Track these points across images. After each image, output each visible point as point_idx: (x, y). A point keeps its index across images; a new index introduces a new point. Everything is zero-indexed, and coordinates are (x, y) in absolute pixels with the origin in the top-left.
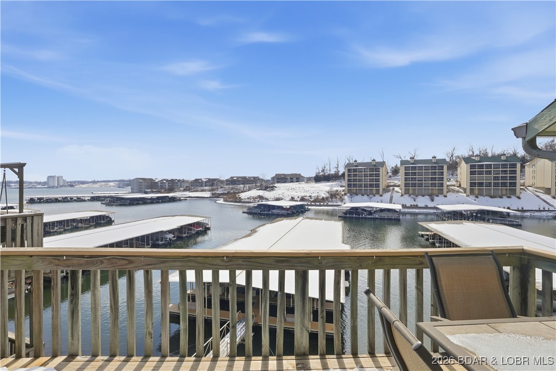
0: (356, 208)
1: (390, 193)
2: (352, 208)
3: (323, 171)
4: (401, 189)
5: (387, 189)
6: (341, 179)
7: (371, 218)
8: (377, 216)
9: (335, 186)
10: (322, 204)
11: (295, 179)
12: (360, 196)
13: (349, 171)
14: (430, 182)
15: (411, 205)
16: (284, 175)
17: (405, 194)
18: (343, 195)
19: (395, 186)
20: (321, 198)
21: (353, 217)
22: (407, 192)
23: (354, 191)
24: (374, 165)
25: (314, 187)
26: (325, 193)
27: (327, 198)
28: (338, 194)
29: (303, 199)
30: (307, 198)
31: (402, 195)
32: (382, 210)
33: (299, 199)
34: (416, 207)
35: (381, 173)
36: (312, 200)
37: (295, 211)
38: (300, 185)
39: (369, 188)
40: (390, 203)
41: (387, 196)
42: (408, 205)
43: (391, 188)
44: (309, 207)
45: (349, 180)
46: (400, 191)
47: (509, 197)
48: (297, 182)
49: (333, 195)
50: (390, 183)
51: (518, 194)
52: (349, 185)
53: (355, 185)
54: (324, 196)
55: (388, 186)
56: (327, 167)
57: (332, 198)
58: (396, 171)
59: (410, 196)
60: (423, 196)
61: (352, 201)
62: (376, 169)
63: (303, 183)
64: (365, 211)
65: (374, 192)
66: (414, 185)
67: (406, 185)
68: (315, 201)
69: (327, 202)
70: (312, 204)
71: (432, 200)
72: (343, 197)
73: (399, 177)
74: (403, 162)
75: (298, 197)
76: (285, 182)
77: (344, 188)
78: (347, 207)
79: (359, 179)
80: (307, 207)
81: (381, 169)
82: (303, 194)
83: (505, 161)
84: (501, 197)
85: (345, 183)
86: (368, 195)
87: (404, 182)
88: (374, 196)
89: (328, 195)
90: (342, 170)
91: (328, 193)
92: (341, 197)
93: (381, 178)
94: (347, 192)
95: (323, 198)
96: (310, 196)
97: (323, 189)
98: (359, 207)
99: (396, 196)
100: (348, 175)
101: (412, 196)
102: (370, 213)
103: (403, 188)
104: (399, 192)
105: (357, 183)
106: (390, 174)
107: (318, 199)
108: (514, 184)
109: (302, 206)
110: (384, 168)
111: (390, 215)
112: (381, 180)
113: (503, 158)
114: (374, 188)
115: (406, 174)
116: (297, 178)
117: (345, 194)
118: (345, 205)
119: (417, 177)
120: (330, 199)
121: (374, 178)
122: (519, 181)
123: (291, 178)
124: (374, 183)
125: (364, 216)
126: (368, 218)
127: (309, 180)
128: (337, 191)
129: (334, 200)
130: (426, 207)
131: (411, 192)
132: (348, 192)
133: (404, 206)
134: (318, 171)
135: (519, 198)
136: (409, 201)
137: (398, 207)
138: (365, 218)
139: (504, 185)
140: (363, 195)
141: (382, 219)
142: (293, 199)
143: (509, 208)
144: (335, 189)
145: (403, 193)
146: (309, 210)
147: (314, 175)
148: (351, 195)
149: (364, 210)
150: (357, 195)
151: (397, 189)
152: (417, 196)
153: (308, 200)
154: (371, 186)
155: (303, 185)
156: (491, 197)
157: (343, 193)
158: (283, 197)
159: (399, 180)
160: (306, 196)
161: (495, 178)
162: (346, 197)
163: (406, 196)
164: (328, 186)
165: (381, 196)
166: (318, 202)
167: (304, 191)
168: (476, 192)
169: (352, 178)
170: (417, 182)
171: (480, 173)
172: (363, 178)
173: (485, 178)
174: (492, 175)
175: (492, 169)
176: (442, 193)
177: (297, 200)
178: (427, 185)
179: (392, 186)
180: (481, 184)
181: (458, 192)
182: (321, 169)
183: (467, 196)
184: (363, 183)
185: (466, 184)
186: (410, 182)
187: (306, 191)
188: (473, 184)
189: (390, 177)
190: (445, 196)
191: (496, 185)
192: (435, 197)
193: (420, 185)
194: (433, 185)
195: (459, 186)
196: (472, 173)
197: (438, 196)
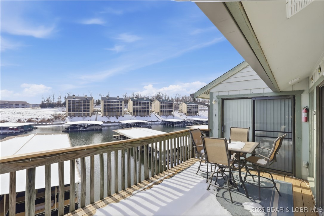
0: (76, 125)
1: (96, 115)
2: (73, 125)
3: (48, 100)
4: (102, 113)
5: (94, 113)
6: (62, 106)
7: (85, 130)
8: (89, 129)
9: (58, 111)
10: (47, 123)
11: (20, 105)
12: (77, 117)
13: (69, 101)
14: (116, 109)
15: (107, 122)
16: (8, 102)
17: (104, 115)
18: (64, 117)
19: (98, 111)
20: (47, 119)
21: (73, 131)
22: (105, 114)
23: (73, 114)
24: (86, 99)
25: (40, 112)
26: (50, 116)
27: (52, 119)
28: (61, 117)
29: (29, 121)
30: (34, 120)
31: (102, 116)
32: (92, 125)
33: (26, 121)
34: (110, 122)
35: (90, 103)
36: (38, 121)
37: (23, 130)
38: (26, 110)
39: (83, 112)
40: (96, 121)
41: (94, 117)
42: (106, 121)
43: (96, 112)
44: (37, 126)
45: (69, 107)
46: (101, 114)
47: (147, 116)
48: (22, 107)
49: (57, 117)
50: (96, 109)
51: (149, 115)
52: (69, 111)
53: (73, 111)
54: (50, 118)
55: (94, 111)
56: (52, 98)
57: (56, 119)
58: (98, 103)
59: (106, 116)
60: (113, 116)
61: (71, 121)
62: (87, 101)
63: (29, 108)
64: (82, 126)
65: (86, 115)
66: (108, 111)
67: (105, 111)
68: (41, 122)
69: (52, 122)
70: (39, 124)
71: (117, 119)
72: (65, 118)
73: (100, 106)
74: (103, 98)
76: (10, 108)
77: (65, 112)
78: (68, 125)
79: (76, 107)
80: (34, 126)
81: (90, 102)
82: (30, 117)
83: (146, 100)
84: (144, 116)
85: (66, 109)
86: (82, 117)
87: (103, 109)
88: (86, 117)
89: (52, 117)
90: (63, 101)
91: (53, 115)
92: (63, 119)
93: (90, 106)
94: (67, 115)
95: (49, 120)
96: (37, 118)
97: (49, 113)
98: (77, 124)
99: (99, 117)
100: (69, 104)
101: (107, 116)
102: (85, 127)
103: (103, 112)
104: (100, 115)
105: (75, 109)
106: (95, 104)
107: (44, 120)
108: (148, 111)
109: (30, 126)
110: (92, 101)
111: (96, 128)
112: (90, 108)
113: (145, 99)
114: (86, 112)
115: (105, 105)
116: (22, 105)
117: (66, 116)
118: (67, 124)
119: (110, 106)
120: (55, 120)
121: (86, 106)
122: (150, 109)
123: (16, 105)
124: (86, 109)
125: (80, 129)
126: (83, 130)
127: (34, 106)
128: (60, 114)
129: (57, 120)
130: (115, 122)
131: (107, 114)
132: (69, 115)
133: (104, 122)
134: (43, 100)
135: (150, 116)
136: (106, 119)
137: (100, 123)
138: (81, 131)
139: (145, 111)
140: (79, 117)
141: (92, 130)
142: (19, 121)
143: (147, 121)
144: (58, 113)
145: (103, 115)
146: (36, 128)
147: (40, 103)
148: (71, 117)
149: (80, 126)
150: (75, 117)
151: (99, 113)
152: (110, 116)
153: (36, 121)
154: (84, 111)
155: (29, 110)
156: (141, 116)
157: (65, 116)
158: (8, 120)
159: (101, 108)
160: (33, 119)
161: (142, 108)
162: (67, 118)
163: (105, 117)
164: (53, 111)
165: (90, 117)
166: (44, 122)
167: (30, 114)
168: (135, 114)
169: (71, 106)
170: (110, 109)
171: (137, 105)
172: (79, 106)
173: (139, 108)
174: (141, 107)
175: (141, 104)
176: (122, 115)
177: (24, 122)
178: (115, 111)
179: (96, 111)
180: (137, 111)
181: (128, 114)
182: (46, 99)
183: (132, 116)
184: (79, 109)
185: (131, 110)
186: (107, 109)
187: (32, 115)
188: (134, 111)
189: (95, 106)
190: (123, 116)
191: (143, 111)
192: (119, 117)
193: (112, 111)
194: (118, 111)
195: (129, 111)
196: (134, 105)
197: (120, 116)
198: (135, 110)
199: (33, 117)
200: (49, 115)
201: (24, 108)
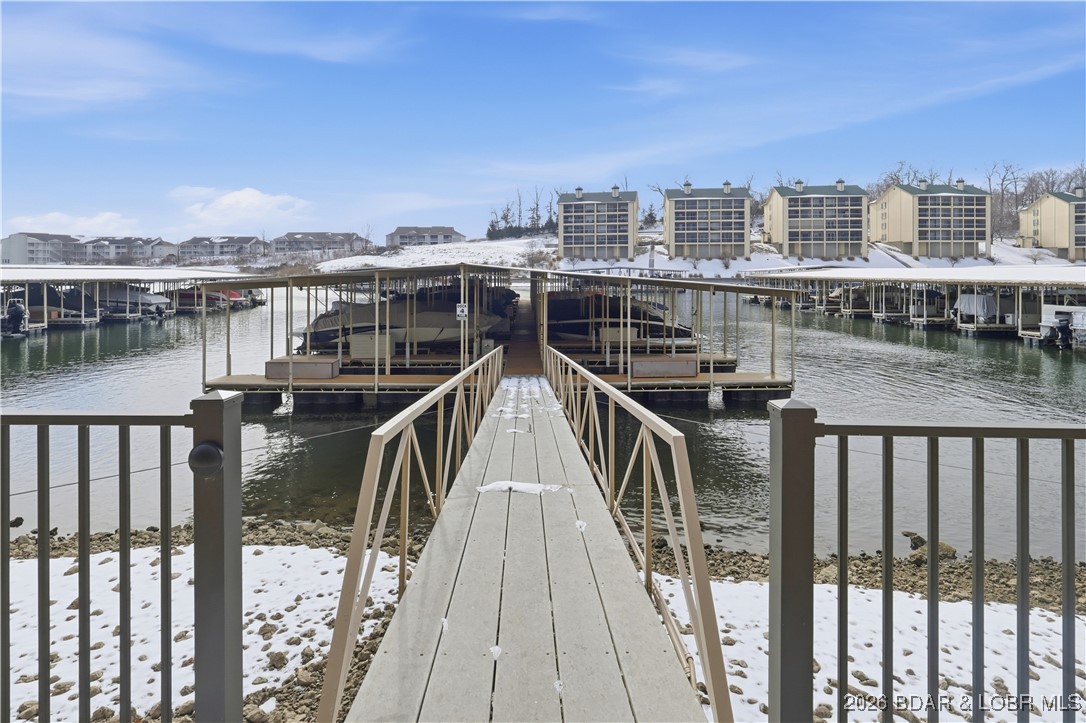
1: (648, 254)
3: (505, 218)
4: (668, 247)
5: (641, 247)
9: (536, 246)
12: (589, 261)
13: (567, 209)
14: (721, 231)
17: (676, 256)
18: (554, 260)
19: (654, 243)
22: (679, 252)
23: (578, 253)
24: (618, 198)
26: (517, 257)
28: (544, 259)
31: (671, 259)
35: (629, 214)
39: (606, 246)
41: (643, 260)
42: (685, 275)
43: (649, 247)
45: (567, 230)
46: (666, 252)
47: (851, 259)
50: (644, 237)
51: (863, 253)
52: (567, 245)
53: (579, 240)
54: (516, 262)
55: (642, 244)
56: (515, 210)
58: (651, 218)
59: (685, 259)
60: (710, 259)
62: (620, 206)
65: (617, 253)
66: (692, 238)
67: (678, 239)
71: (727, 267)
74: (671, 193)
77: (555, 249)
79: (586, 226)
81: (630, 207)
83: (844, 192)
85: (557, 240)
86: (606, 260)
87: (673, 234)
88: (619, 260)
89: (522, 260)
94: (561, 254)
97: (511, 250)
100: (565, 218)
101: (689, 259)
103: (672, 245)
104: (664, 254)
105: (584, 234)
108: (858, 235)
112: (630, 230)
113: (840, 187)
114: (618, 245)
115: (677, 215)
117: (559, 259)
119: (697, 220)
121: (618, 223)
122: (866, 230)
124: (618, 234)
128: (541, 253)
130: (719, 279)
131: (686, 251)
132: (565, 255)
134: (494, 218)
135: (866, 260)
136: (684, 268)
139: (843, 236)
140: (595, 259)
144: (536, 250)
145: (673, 255)
147: (488, 226)
148: (572, 260)
150: (582, 261)
151: (657, 248)
152: (698, 259)
154: (612, 240)
156: (824, 259)
157: (555, 256)
159: (663, 234)
161: (830, 225)
162: (561, 264)
163: (679, 260)
165: (631, 260)
168: (799, 250)
169: (573, 224)
170: (698, 232)
171: (805, 214)
172: (596, 224)
173: (812, 224)
174: (825, 219)
175: (824, 208)
176: (742, 255)
178: (715, 237)
179: (648, 244)
180: (806, 236)
181: (768, 251)
182: (500, 214)
183: (785, 258)
184: (595, 234)
185: (780, 235)
186: (685, 232)
188: (793, 236)
189: (642, 228)
190: (748, 259)
191: (831, 236)
192: (731, 261)
193: (704, 238)
194: (727, 237)
195: (769, 242)
196: (793, 214)
197: (735, 259)
198: (796, 234)
200: (511, 256)
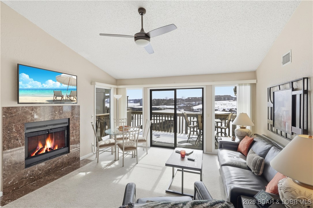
11: (226, 98)
16: (219, 96)
29: (231, 110)
30: (233, 110)
33: (229, 110)
38: (229, 102)
48: (228, 100)
63: (232, 101)
75: (228, 109)
76: (220, 100)
82: (231, 108)
116: (228, 98)
123: (224, 98)
142: (224, 110)
158: (218, 109)
160: (233, 109)
167: (232, 105)
177: (227, 111)
187: (233, 106)
199: (233, 107)
201: (228, 101)
